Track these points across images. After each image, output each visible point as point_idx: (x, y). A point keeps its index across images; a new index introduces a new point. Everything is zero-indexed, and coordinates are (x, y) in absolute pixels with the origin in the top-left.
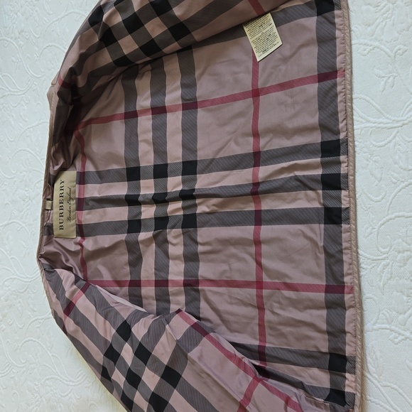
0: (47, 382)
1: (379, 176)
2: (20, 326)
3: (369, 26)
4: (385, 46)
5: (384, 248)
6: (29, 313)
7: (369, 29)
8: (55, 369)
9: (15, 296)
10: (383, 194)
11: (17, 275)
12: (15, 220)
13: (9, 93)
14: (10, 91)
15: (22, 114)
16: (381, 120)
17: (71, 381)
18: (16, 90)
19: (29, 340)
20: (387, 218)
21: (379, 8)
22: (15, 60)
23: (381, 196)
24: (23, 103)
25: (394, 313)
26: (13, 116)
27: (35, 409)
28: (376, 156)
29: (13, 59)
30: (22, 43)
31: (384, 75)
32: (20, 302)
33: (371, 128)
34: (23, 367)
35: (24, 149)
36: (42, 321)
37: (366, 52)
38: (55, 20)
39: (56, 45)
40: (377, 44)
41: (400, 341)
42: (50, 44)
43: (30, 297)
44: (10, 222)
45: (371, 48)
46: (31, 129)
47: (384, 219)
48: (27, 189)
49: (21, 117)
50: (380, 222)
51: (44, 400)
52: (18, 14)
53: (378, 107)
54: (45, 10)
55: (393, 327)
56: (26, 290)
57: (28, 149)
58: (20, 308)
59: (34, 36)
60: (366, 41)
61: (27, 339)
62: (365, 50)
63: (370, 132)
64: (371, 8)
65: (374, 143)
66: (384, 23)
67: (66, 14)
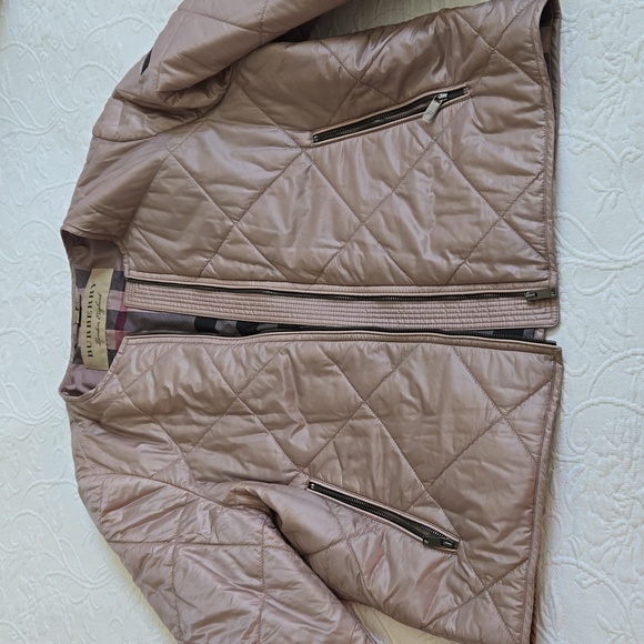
0: (49, 579)
1: (581, 338)
2: (15, 491)
3: (588, 110)
4: (609, 145)
5: (578, 446)
6: (30, 473)
7: (587, 115)
8: (63, 561)
9: (9, 445)
10: (585, 366)
11: (14, 413)
12: (16, 329)
13: (21, 129)
14: (22, 126)
15: (38, 165)
16: (591, 255)
17: (87, 581)
18: (31, 127)
19: (27, 513)
20: (587, 402)
21: (605, 86)
22: (33, 80)
23: (581, 369)
24: (42, 149)
25: (585, 542)
26: (24, 167)
27: (28, 617)
28: (580, 308)
29: (31, 77)
30: (46, 55)
31: (603, 188)
32: (16, 454)
33: (577, 264)
34: (13, 553)
35: (39, 220)
36: (48, 487)
37: (578, 149)
38: (101, 25)
39: (101, 65)
40: (596, 139)
41: (591, 584)
42: (92, 63)
43: (32, 448)
44: (8, 330)
45: (588, 144)
46: (52, 191)
47: (583, 403)
48: (38, 283)
49: (37, 169)
50: (577, 408)
51: (42, 605)
52: (44, 8)
53: (590, 235)
54: (87, 9)
55: (581, 563)
56: (27, 438)
57: (44, 222)
58: (16, 464)
59: (67, 47)
60: (580, 132)
61: (23, 511)
62: (577, 146)
63: (573, 271)
64: (593, 83)
65: (579, 288)
66: (610, 110)
67: (120, 19)
